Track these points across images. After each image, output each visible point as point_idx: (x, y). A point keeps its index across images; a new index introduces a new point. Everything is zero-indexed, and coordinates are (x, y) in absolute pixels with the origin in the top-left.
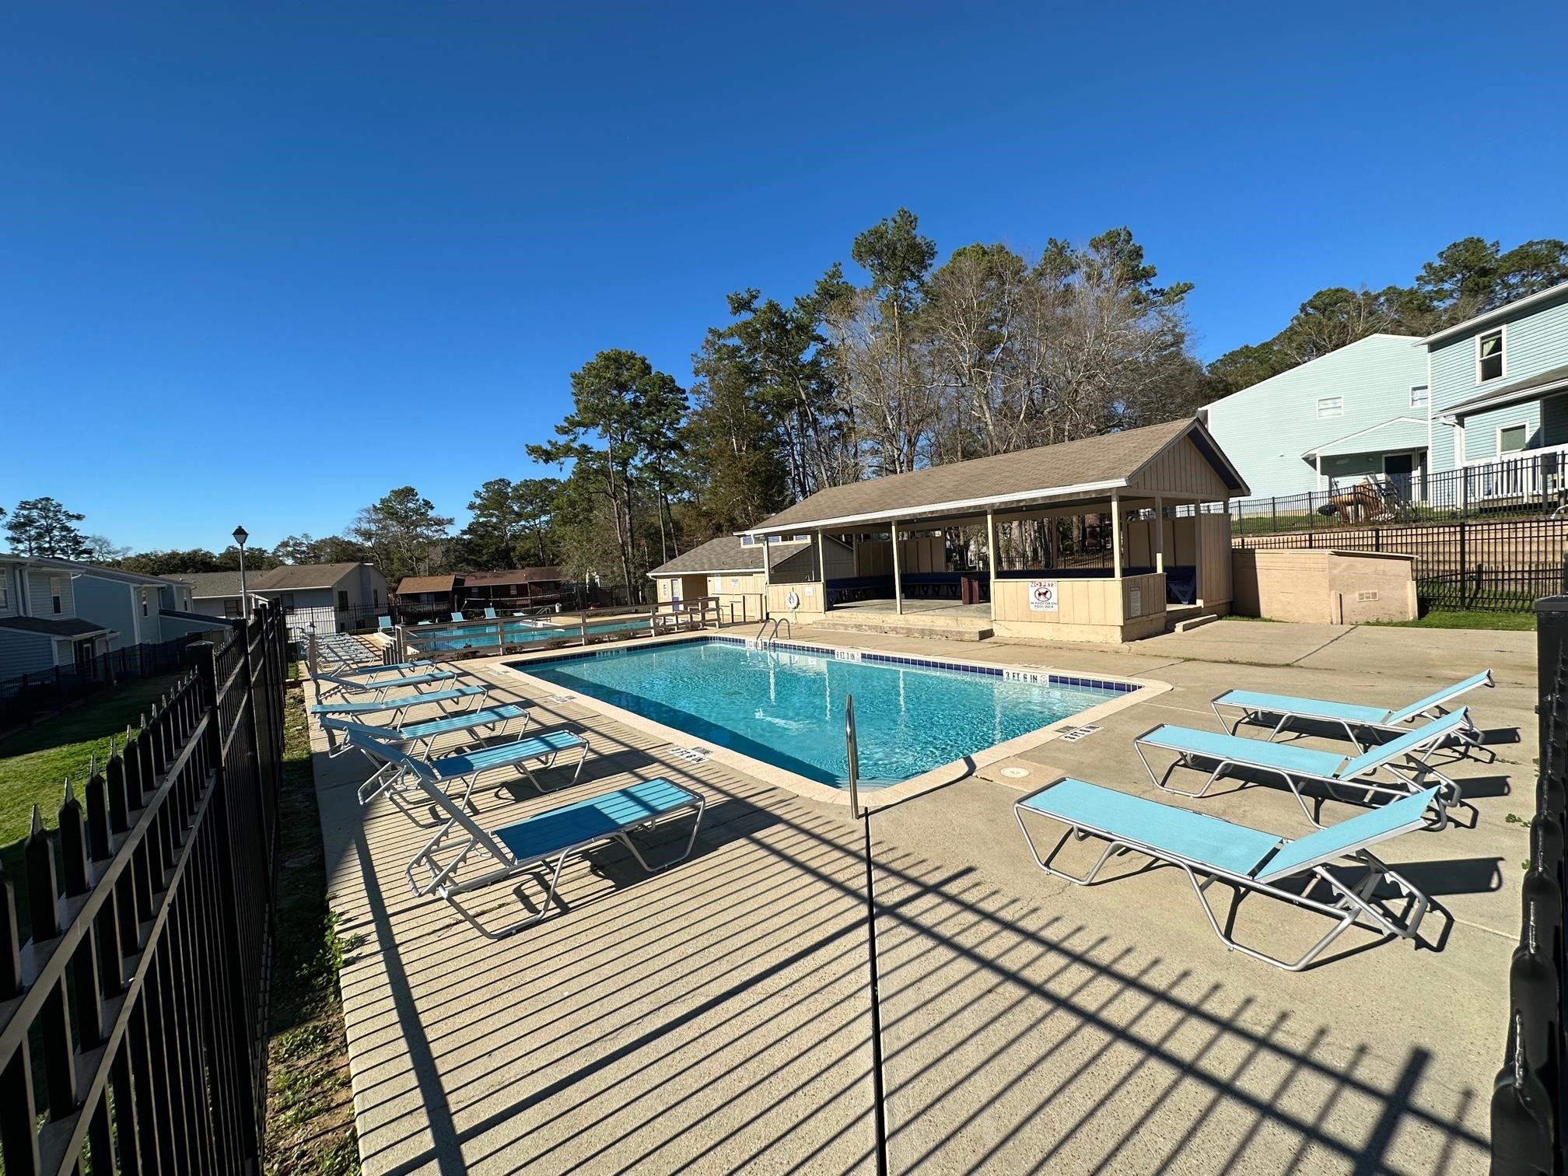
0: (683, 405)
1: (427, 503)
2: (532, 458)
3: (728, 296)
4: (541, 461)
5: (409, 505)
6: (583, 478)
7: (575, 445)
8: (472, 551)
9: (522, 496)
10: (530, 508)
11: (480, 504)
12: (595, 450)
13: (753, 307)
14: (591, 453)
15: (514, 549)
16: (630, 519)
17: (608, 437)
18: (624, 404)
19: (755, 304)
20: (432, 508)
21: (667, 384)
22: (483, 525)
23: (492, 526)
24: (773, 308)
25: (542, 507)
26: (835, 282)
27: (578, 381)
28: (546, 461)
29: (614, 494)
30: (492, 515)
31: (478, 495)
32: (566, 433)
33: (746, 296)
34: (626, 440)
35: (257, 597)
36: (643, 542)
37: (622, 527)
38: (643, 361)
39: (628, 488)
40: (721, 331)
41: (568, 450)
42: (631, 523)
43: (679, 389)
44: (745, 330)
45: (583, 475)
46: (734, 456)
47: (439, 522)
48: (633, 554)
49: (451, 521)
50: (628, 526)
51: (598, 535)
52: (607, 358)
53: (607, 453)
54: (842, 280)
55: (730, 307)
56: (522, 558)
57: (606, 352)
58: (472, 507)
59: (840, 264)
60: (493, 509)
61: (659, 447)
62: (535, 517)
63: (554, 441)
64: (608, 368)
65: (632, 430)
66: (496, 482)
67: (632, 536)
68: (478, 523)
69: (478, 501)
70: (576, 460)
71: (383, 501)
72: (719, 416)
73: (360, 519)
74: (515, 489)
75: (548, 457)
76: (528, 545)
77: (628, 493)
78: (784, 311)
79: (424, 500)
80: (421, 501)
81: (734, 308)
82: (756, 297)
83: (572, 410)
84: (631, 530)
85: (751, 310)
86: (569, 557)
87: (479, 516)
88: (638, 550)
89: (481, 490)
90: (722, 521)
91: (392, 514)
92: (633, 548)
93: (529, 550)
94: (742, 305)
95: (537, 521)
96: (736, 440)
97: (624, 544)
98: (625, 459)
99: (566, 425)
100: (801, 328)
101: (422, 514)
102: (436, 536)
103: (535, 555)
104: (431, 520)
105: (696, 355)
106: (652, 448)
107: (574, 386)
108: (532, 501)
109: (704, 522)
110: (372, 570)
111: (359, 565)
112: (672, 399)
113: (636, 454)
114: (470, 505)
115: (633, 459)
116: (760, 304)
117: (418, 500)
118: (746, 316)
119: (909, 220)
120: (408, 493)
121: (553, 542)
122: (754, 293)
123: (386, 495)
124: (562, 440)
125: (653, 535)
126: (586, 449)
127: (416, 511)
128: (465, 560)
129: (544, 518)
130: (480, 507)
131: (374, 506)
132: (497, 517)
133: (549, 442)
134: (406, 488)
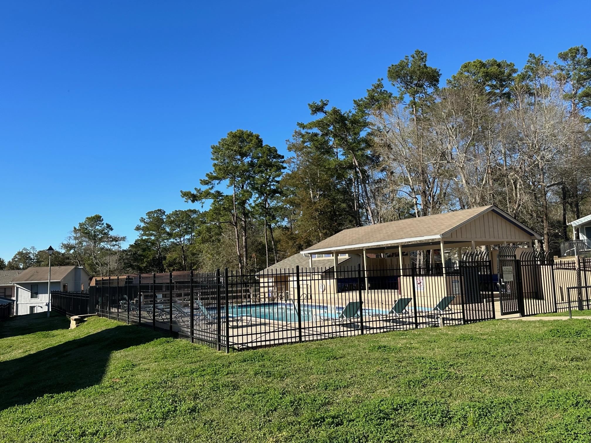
0: (282, 166)
1: (109, 226)
2: (184, 199)
3: (309, 104)
4: (190, 201)
5: (97, 227)
6: (216, 213)
7: (212, 191)
8: (136, 260)
9: (172, 222)
10: (178, 230)
11: (144, 227)
12: (225, 194)
13: (324, 110)
14: (222, 196)
15: (165, 258)
16: (246, 239)
17: (233, 186)
18: (244, 165)
19: (326, 109)
20: (112, 229)
21: (272, 152)
22: (145, 241)
23: (151, 242)
24: (336, 112)
25: (186, 229)
26: (379, 90)
27: (216, 150)
28: (193, 201)
29: (236, 223)
30: (152, 235)
31: (142, 220)
32: (207, 184)
33: (320, 104)
34: (245, 188)
35: (18, 286)
36: (254, 255)
37: (240, 244)
38: (257, 137)
39: (245, 219)
40: (305, 124)
41: (207, 194)
42: (246, 242)
43: (279, 156)
44: (320, 124)
45: (216, 211)
46: (310, 202)
47: (116, 239)
48: (246, 262)
49: (124, 239)
50: (244, 244)
51: (224, 250)
52: (234, 136)
53: (232, 196)
54: (383, 89)
55: (311, 112)
56: (170, 265)
57: (234, 132)
58: (138, 229)
59: (382, 79)
60: (153, 231)
61: (266, 193)
62: (180, 236)
63: (198, 189)
64: (234, 143)
65: (249, 181)
66: (156, 212)
67: (246, 251)
68: (142, 240)
69: (142, 225)
70: (212, 201)
71: (81, 225)
72: (302, 177)
73: (70, 237)
74: (169, 217)
75: (194, 198)
76: (175, 255)
77: (245, 222)
78: (342, 114)
79: (107, 224)
80: (105, 225)
81: (313, 111)
82: (326, 105)
83: (211, 170)
84: (246, 247)
85: (324, 112)
86: (204, 264)
87: (143, 235)
88: (250, 260)
89: (145, 217)
90: (302, 243)
91: (86, 233)
92: (247, 259)
93: (175, 259)
94: (318, 109)
95: (182, 239)
96: (313, 192)
97: (241, 256)
98: (244, 201)
99: (207, 179)
100: (355, 122)
101: (105, 233)
102: (114, 249)
103: (179, 263)
104: (111, 237)
105: (288, 141)
106: (261, 193)
107: (213, 154)
108: (179, 225)
109: (291, 244)
110: (82, 271)
111: (75, 268)
112: (275, 162)
113: (251, 197)
114: (137, 228)
115: (249, 200)
116: (328, 109)
117: (103, 224)
118: (320, 116)
119: (421, 56)
120: (97, 219)
121: (193, 254)
122: (325, 102)
123: (83, 221)
124: (204, 188)
125: (261, 250)
126: (219, 193)
127: (101, 232)
128: (131, 266)
129: (187, 237)
130: (145, 229)
131: (75, 228)
132: (155, 236)
133: (196, 189)
134: (96, 216)
